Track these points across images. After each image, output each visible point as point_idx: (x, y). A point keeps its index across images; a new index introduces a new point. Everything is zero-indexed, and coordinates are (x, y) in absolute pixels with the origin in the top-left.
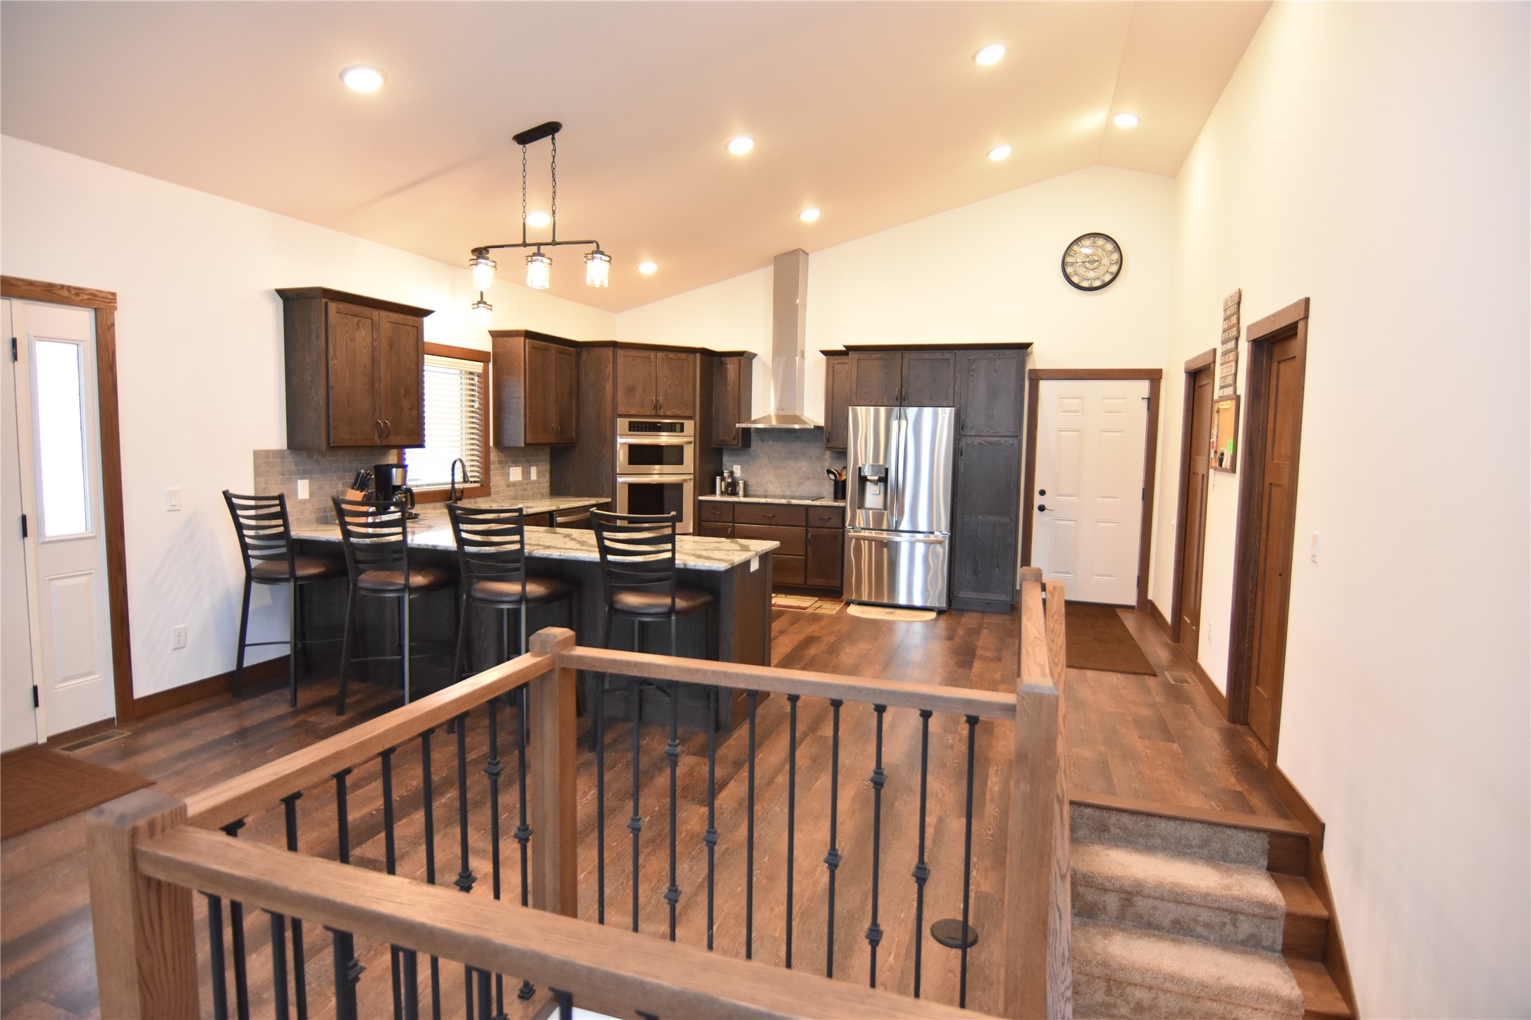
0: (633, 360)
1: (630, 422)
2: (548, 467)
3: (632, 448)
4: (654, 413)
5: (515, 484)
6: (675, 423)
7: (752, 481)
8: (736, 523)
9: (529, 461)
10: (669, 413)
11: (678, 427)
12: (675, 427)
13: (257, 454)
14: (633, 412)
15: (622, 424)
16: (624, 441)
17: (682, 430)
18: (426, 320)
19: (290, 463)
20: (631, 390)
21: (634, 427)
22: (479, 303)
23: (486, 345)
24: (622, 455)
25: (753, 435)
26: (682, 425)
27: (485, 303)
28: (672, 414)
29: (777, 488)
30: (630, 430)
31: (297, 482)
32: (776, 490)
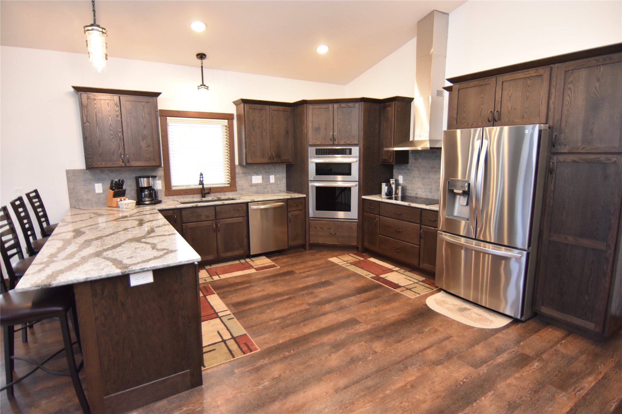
0: (318, 110)
1: (316, 149)
2: (285, 175)
3: (317, 164)
4: (332, 143)
5: (256, 185)
6: (346, 149)
7: (409, 187)
8: (381, 216)
9: (269, 172)
10: (342, 142)
11: (348, 151)
12: (346, 151)
13: (68, 172)
14: (319, 143)
15: (312, 150)
16: (313, 161)
17: (350, 153)
18: (159, 98)
19: (88, 175)
20: (317, 129)
21: (320, 152)
22: (201, 85)
23: (232, 110)
24: (312, 169)
25: (410, 155)
26: (350, 150)
27: (205, 85)
28: (343, 143)
29: (423, 192)
30: (316, 154)
31: (94, 185)
32: (423, 194)
